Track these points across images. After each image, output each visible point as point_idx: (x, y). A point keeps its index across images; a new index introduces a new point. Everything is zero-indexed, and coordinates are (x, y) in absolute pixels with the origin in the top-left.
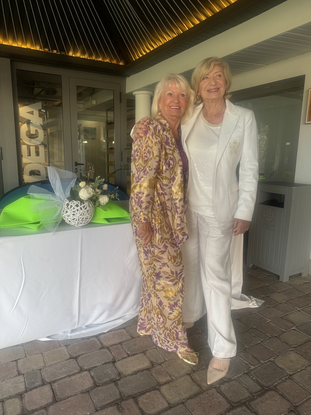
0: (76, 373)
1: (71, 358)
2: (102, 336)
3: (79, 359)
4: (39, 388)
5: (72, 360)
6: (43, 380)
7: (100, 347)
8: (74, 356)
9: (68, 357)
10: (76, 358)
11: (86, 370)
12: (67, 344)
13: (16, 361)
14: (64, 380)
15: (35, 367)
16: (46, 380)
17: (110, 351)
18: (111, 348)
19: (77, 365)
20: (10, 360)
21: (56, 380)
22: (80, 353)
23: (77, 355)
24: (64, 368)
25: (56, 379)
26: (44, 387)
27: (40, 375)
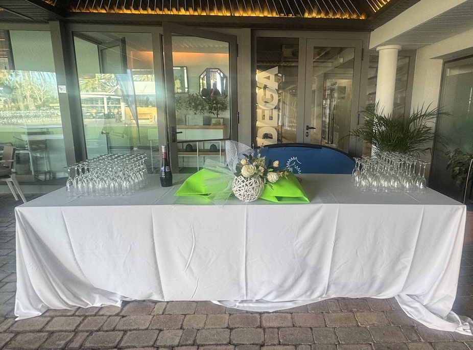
0: (223, 344)
1: (227, 328)
2: (266, 315)
3: (234, 331)
4: (187, 347)
5: (227, 329)
6: (195, 341)
7: (257, 325)
8: (231, 326)
9: (226, 325)
10: (231, 329)
11: (233, 345)
12: (232, 312)
13: (185, 315)
14: (210, 347)
15: (196, 326)
16: (197, 341)
17: (264, 332)
18: (267, 330)
19: (228, 337)
20: (181, 313)
21: (204, 345)
22: (237, 326)
23: (234, 326)
24: (217, 336)
25: (205, 343)
26: (193, 347)
27: (195, 335)
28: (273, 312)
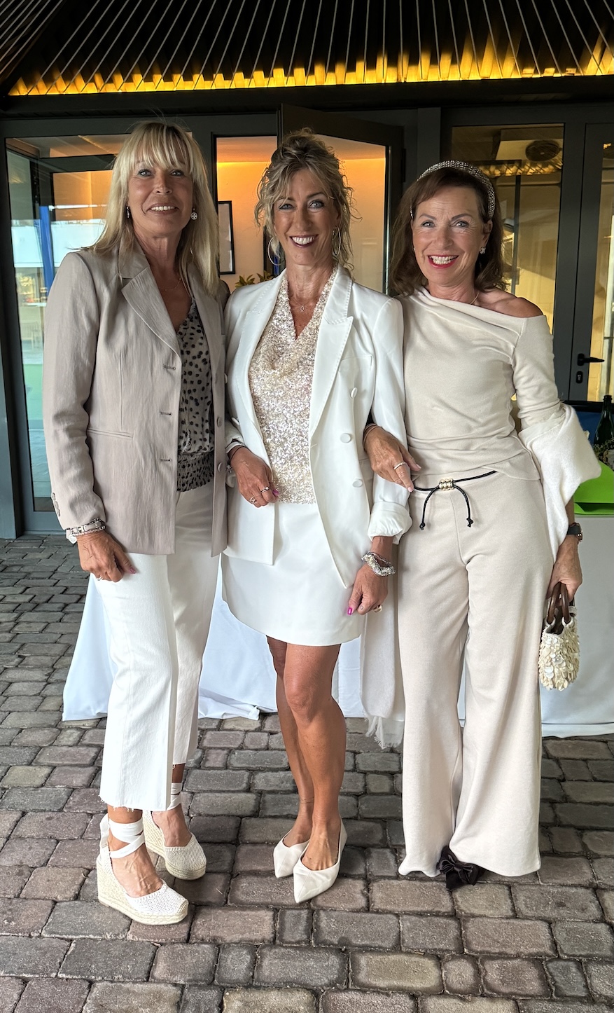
28: (566, 739)
